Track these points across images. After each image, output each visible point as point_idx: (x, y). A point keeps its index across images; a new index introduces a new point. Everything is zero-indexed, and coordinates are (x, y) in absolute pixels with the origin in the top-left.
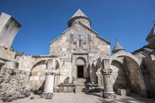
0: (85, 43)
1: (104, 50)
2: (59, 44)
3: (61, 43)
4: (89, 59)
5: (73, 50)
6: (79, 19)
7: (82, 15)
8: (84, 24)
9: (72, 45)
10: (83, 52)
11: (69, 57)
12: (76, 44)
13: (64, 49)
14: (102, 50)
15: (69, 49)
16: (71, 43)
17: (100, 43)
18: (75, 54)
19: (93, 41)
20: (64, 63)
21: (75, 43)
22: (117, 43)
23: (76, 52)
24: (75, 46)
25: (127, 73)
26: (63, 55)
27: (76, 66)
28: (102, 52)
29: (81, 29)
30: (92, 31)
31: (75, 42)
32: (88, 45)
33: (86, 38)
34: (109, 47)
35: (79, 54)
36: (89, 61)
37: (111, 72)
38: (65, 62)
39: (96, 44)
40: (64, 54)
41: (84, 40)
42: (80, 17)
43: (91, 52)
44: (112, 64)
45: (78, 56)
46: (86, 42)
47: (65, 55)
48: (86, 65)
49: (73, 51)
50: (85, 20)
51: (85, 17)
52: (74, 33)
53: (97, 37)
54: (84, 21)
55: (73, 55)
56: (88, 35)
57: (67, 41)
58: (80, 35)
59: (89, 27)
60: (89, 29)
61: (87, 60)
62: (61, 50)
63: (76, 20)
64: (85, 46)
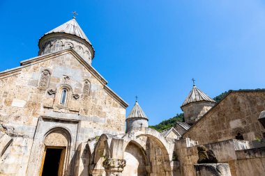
0: (76, 97)
1: (113, 118)
2: (7, 88)
3: (13, 86)
4: (79, 134)
5: (45, 107)
6: (69, 41)
7: (79, 32)
8: (80, 52)
9: (45, 95)
10: (69, 116)
11: (30, 124)
12: (53, 96)
13: (19, 103)
14: (109, 116)
15: (34, 104)
16: (41, 90)
17: (107, 102)
18: (46, 119)
19: (94, 94)
20: (12, 140)
21: (52, 93)
22: (137, 103)
23: (50, 114)
24: (52, 99)
25: (148, 168)
26: (12, 119)
27: (43, 149)
28: (109, 121)
29: (72, 64)
30: (96, 73)
31: (54, 90)
32: (82, 102)
33: (80, 85)
34: (123, 111)
35: (57, 120)
36: (79, 138)
37: (122, 167)
38: (15, 139)
39: (99, 102)
40: (15, 115)
41: (76, 89)
42: (74, 37)
43: (86, 119)
44: (128, 149)
45: (53, 125)
46: (80, 95)
47: (17, 117)
48: (69, 147)
49: (42, 112)
50: (83, 46)
51: (85, 40)
52: (54, 68)
53: (105, 88)
54: (80, 47)
55: (42, 122)
56: (87, 81)
57: (32, 83)
58: (67, 77)
59: (89, 62)
60: (89, 68)
61: (73, 135)
62: (8, 103)
63: (64, 41)
64: (75, 104)
